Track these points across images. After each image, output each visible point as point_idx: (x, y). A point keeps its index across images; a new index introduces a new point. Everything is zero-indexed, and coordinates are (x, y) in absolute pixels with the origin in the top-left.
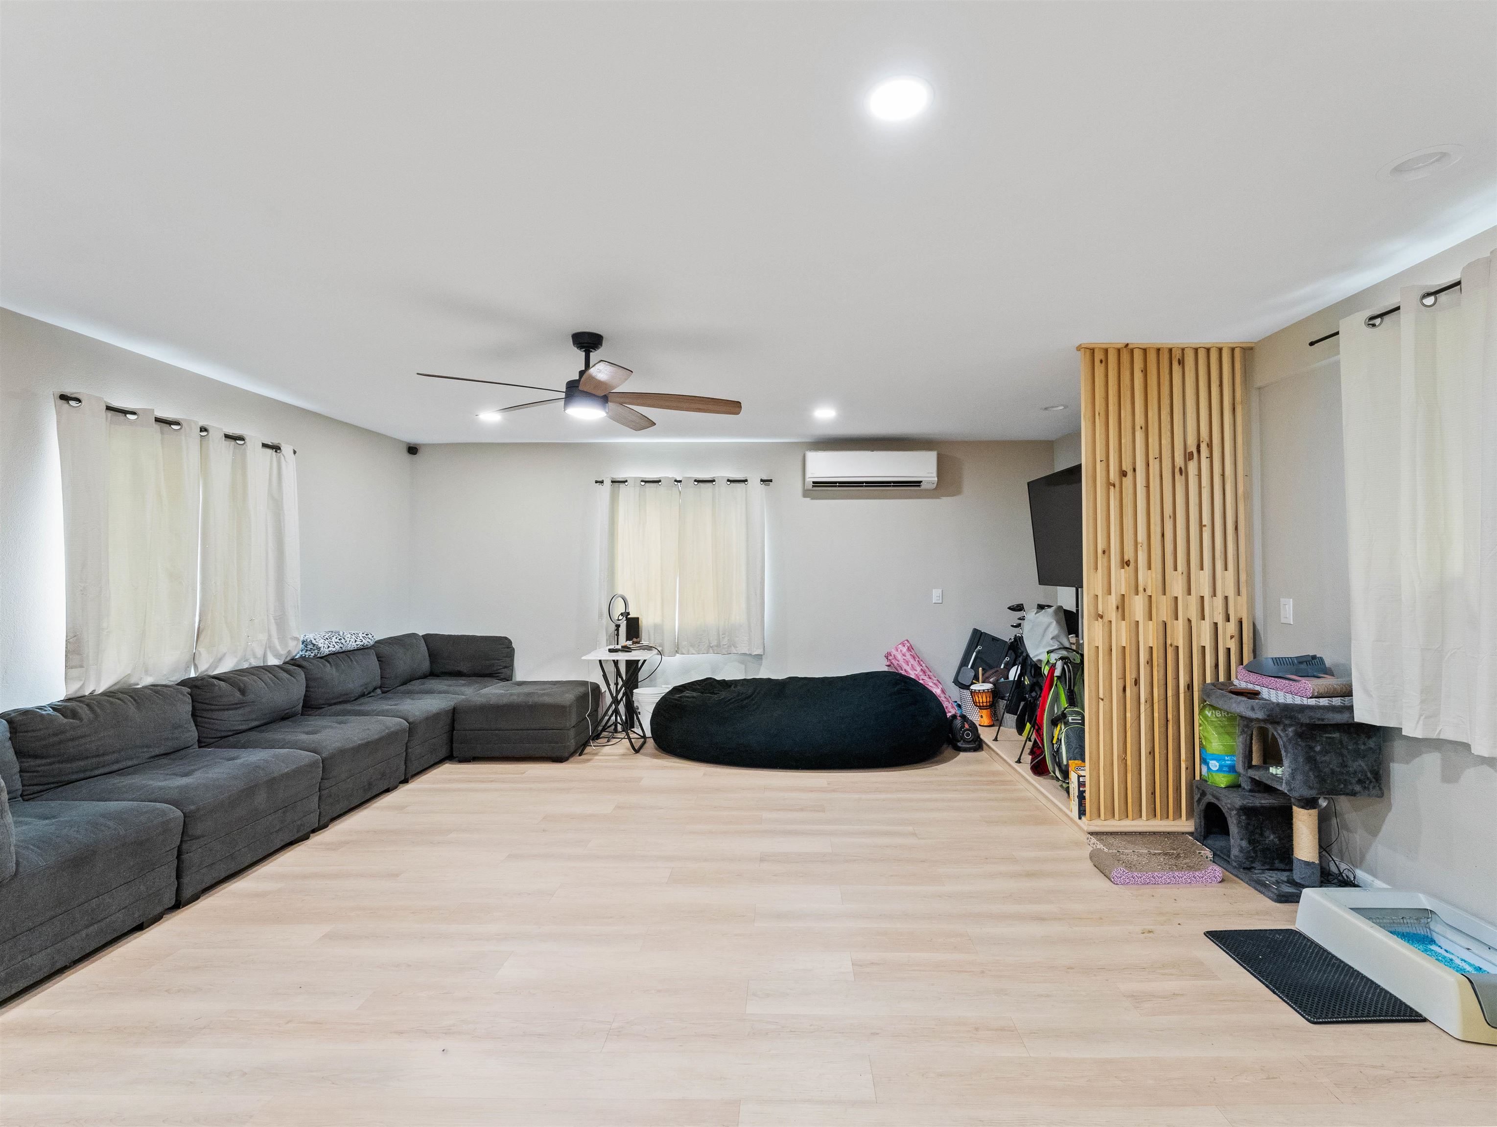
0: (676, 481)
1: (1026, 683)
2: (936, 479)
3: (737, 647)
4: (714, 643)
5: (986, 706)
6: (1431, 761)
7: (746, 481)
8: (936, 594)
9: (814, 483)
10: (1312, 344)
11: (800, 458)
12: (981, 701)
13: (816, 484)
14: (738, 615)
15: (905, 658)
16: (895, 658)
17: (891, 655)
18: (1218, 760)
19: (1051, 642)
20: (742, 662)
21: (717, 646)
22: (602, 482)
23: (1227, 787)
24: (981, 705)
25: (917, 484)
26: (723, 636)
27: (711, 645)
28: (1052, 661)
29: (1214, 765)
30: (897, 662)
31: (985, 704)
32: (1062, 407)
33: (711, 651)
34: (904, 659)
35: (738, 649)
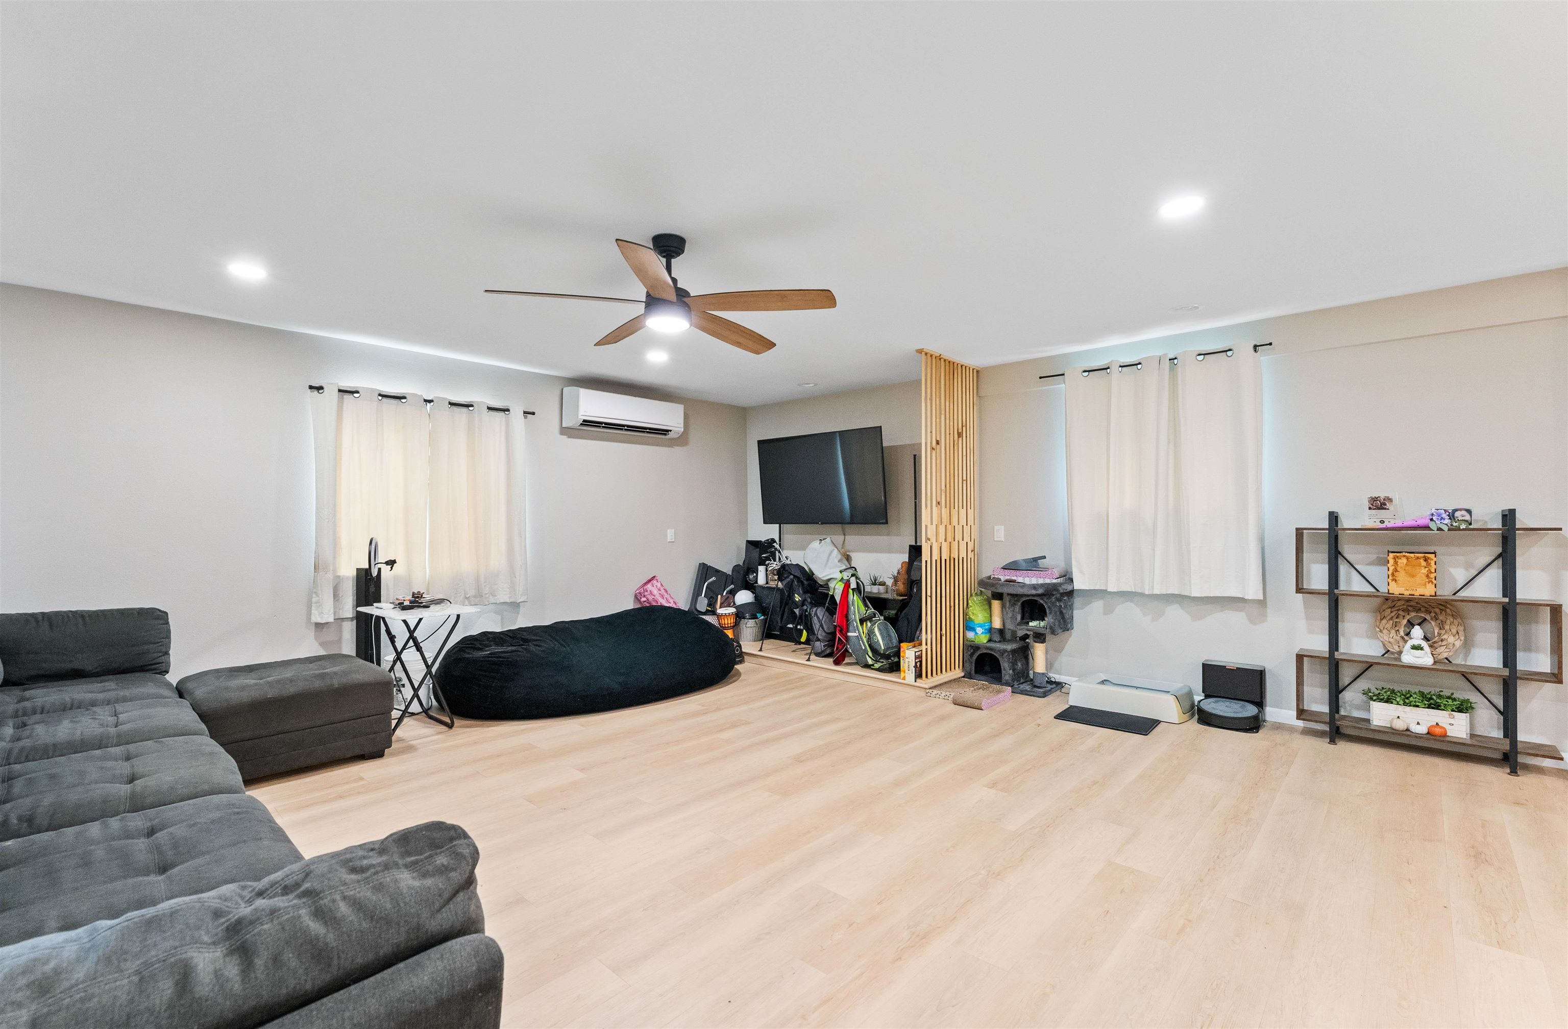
0: (426, 401)
1: (797, 600)
2: (683, 430)
3: (495, 596)
4: (471, 593)
5: (730, 627)
6: (1098, 605)
7: (508, 410)
8: (670, 534)
9: (584, 421)
10: (1041, 378)
11: (558, 392)
12: (729, 623)
13: (586, 423)
14: (497, 560)
15: (660, 592)
16: (651, 593)
17: (647, 591)
18: (981, 627)
19: (839, 564)
20: (497, 613)
21: (475, 597)
22: (320, 388)
23: (987, 642)
24: (724, 626)
25: (665, 432)
26: (485, 584)
27: (467, 596)
28: (845, 578)
29: (979, 630)
30: (653, 597)
31: (729, 625)
32: (813, 385)
33: (467, 603)
34: (660, 594)
35: (496, 598)
